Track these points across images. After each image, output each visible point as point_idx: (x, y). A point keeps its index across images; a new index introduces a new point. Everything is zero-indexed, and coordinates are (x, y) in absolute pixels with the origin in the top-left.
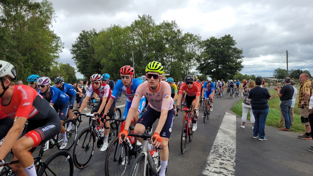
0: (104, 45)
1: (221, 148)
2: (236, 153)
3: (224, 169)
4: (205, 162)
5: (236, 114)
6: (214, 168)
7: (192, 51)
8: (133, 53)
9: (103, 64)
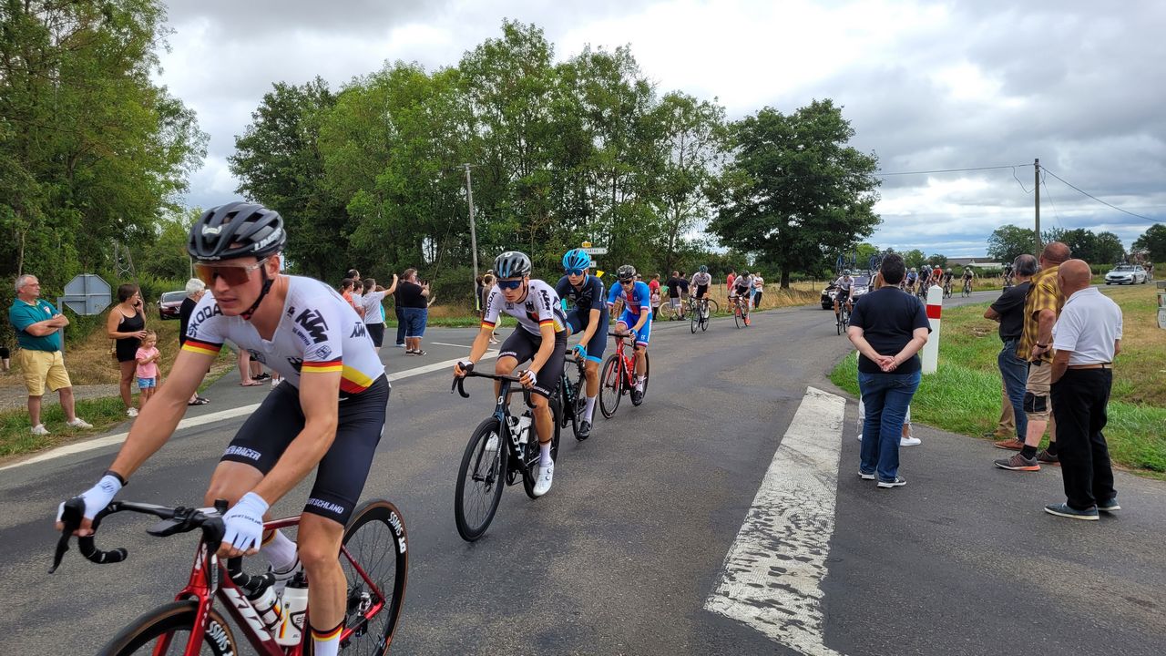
0: (357, 139)
1: (780, 515)
2: (832, 530)
3: (783, 591)
4: (716, 566)
5: (844, 392)
6: (750, 588)
7: (691, 163)
8: (468, 172)
9: (356, 211)
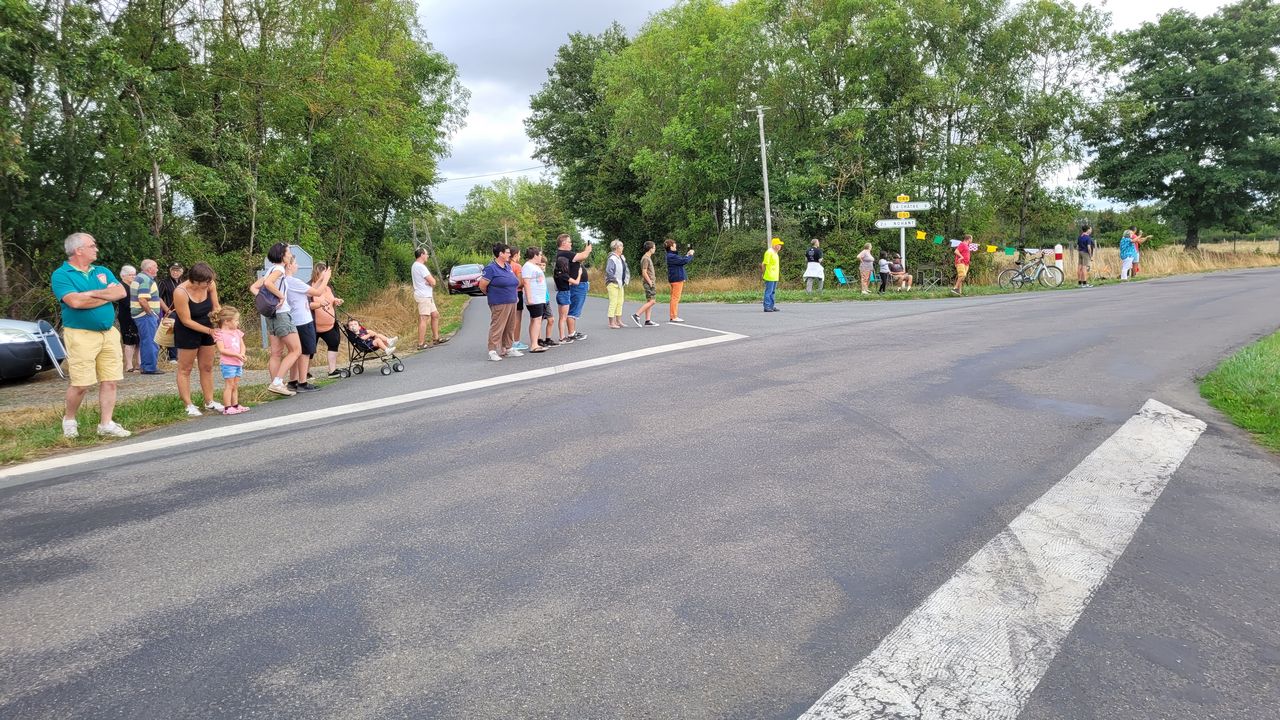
7: (1057, 89)
8: (761, 116)
9: (641, 170)
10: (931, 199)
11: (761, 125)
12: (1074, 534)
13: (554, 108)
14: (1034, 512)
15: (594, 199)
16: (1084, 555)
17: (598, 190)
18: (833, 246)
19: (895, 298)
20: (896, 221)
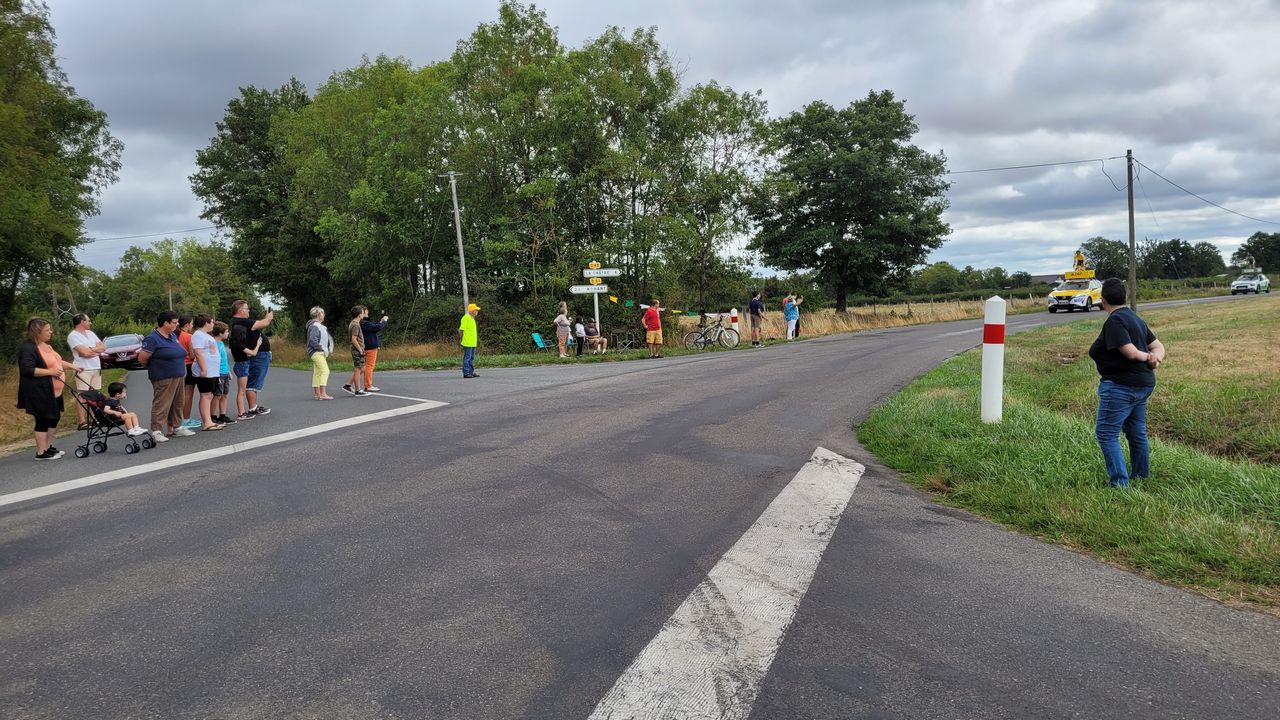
7: (725, 167)
8: (453, 182)
9: (327, 233)
10: (620, 266)
11: (454, 191)
12: (765, 578)
13: (224, 165)
14: (730, 560)
15: (275, 264)
16: (774, 596)
17: (279, 253)
18: (530, 311)
19: (591, 361)
20: (590, 287)
